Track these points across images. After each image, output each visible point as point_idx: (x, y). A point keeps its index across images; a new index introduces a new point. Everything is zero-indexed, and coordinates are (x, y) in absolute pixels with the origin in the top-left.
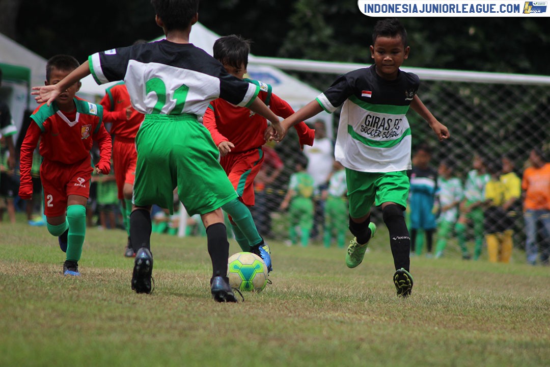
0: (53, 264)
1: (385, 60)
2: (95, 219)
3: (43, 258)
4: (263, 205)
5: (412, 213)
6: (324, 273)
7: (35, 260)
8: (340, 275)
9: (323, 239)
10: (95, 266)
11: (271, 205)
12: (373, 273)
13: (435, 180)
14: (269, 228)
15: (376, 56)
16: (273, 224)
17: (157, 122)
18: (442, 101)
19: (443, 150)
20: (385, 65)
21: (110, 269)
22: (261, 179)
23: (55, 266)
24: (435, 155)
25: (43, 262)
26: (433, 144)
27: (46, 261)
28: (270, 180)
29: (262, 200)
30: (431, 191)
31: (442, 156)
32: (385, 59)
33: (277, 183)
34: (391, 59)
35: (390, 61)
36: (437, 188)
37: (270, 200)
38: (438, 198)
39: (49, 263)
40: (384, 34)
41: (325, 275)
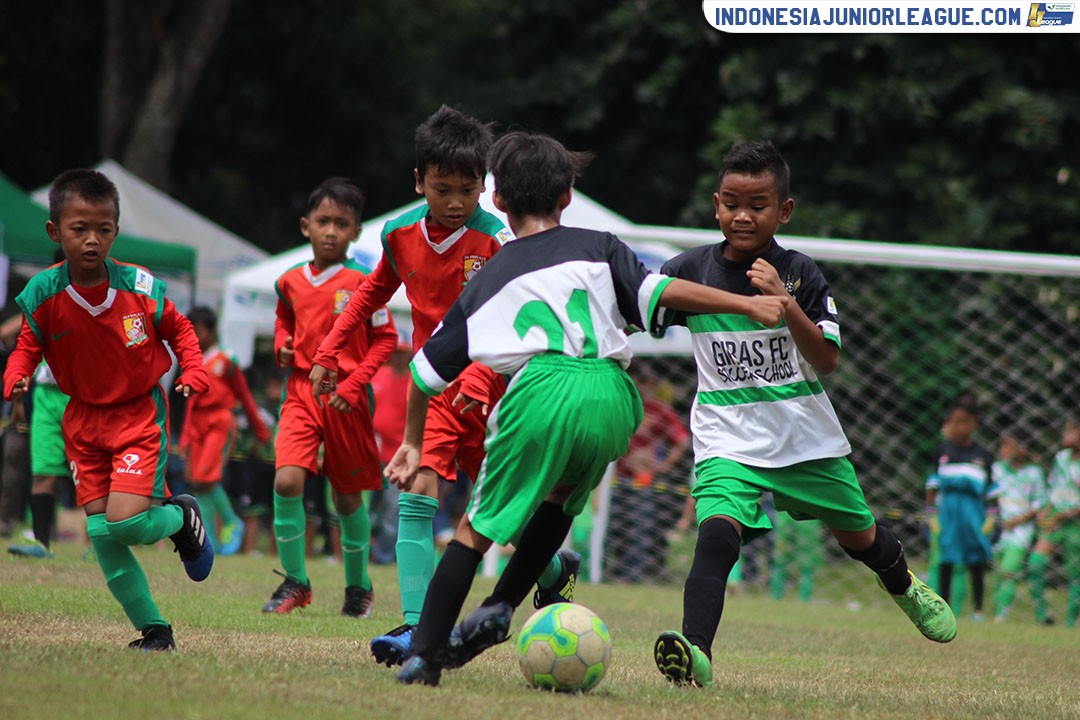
0: (238, 630)
1: (737, 221)
2: (319, 543)
3: (218, 620)
4: (650, 515)
5: (943, 533)
6: (769, 651)
7: (203, 623)
8: (801, 654)
9: (768, 583)
10: (319, 635)
11: (664, 515)
12: (868, 651)
13: (988, 469)
14: (662, 561)
15: (723, 213)
16: (669, 554)
17: (560, 370)
18: (1005, 313)
19: (1005, 409)
20: (736, 232)
21: (349, 641)
22: (646, 464)
23: (242, 635)
24: (989, 420)
25: (219, 628)
26: (985, 397)
27: (225, 625)
28: (663, 466)
29: (648, 507)
30: (979, 489)
31: (1004, 421)
32: (737, 218)
33: (676, 474)
34: (747, 219)
35: (747, 222)
36: (990, 482)
37: (662, 507)
38: (994, 503)
39: (230, 628)
40: (740, 167)
41: (772, 655)
